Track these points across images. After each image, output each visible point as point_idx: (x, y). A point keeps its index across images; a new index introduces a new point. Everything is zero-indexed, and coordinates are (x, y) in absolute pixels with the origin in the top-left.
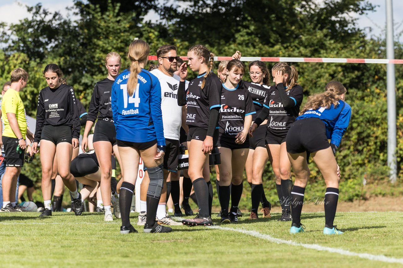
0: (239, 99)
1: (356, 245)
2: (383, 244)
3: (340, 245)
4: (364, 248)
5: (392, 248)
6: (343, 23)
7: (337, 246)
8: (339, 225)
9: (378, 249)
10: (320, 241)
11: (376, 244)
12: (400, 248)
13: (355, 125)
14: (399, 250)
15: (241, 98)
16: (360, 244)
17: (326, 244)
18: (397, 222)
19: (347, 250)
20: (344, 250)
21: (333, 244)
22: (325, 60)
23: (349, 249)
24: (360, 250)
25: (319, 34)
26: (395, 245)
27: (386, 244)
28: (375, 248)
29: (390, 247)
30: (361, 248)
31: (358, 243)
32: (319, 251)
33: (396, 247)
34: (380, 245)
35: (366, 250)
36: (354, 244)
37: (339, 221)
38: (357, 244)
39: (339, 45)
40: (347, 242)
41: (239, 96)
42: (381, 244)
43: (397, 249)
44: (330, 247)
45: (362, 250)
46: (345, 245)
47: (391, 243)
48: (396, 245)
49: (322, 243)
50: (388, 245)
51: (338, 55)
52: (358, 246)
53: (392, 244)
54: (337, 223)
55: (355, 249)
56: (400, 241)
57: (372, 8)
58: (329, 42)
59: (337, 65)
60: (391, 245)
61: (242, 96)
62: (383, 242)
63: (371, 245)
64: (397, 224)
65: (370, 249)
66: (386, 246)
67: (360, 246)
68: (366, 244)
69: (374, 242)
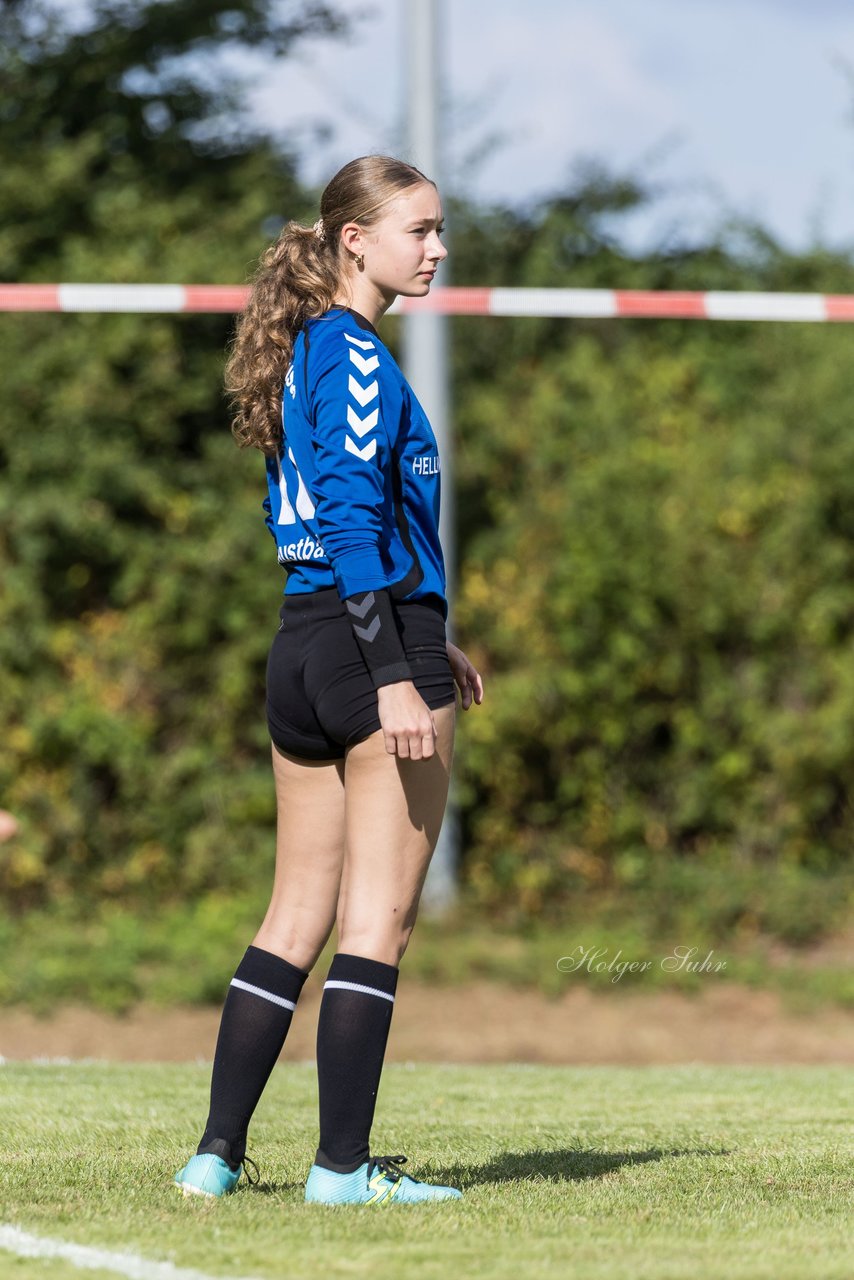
1: (210, 1236)
2: (349, 1234)
3: (126, 1238)
4: (249, 1253)
5: (391, 1257)
6: (189, 103)
7: (111, 1239)
8: (137, 1132)
9: (320, 1260)
10: (33, 1207)
11: (316, 1232)
12: (436, 1257)
13: (237, 620)
14: (429, 1266)
16: (229, 1232)
17: (60, 1225)
18: (432, 1121)
19: (164, 1259)
20: (148, 1255)
21: (95, 1227)
22: (75, 297)
23: (172, 1253)
24: (227, 1260)
25: (65, 163)
26: (411, 1239)
27: (365, 1234)
28: (305, 1254)
29: (383, 1248)
30: (231, 1250)
31: (223, 1226)
32: (21, 1261)
33: (414, 1248)
34: (331, 1238)
35: (258, 1263)
36: (200, 1226)
37: (140, 1111)
38: (218, 1232)
39: (162, 214)
40: (167, 1217)
42: (339, 1232)
43: (419, 1260)
44: (78, 1241)
45: (237, 1261)
46: (154, 1233)
47: (389, 1229)
48: (418, 1242)
49: (38, 1217)
50: (375, 1239)
51: (154, 271)
52: (222, 1237)
53: (398, 1236)
54: (126, 1117)
55: (202, 1257)
56: (439, 1218)
60: (390, 1238)
62: (349, 1223)
63: (285, 1238)
64: (432, 1129)
65: (279, 1255)
66: (363, 1245)
67: (233, 1239)
68: (261, 1229)
69: (302, 1223)
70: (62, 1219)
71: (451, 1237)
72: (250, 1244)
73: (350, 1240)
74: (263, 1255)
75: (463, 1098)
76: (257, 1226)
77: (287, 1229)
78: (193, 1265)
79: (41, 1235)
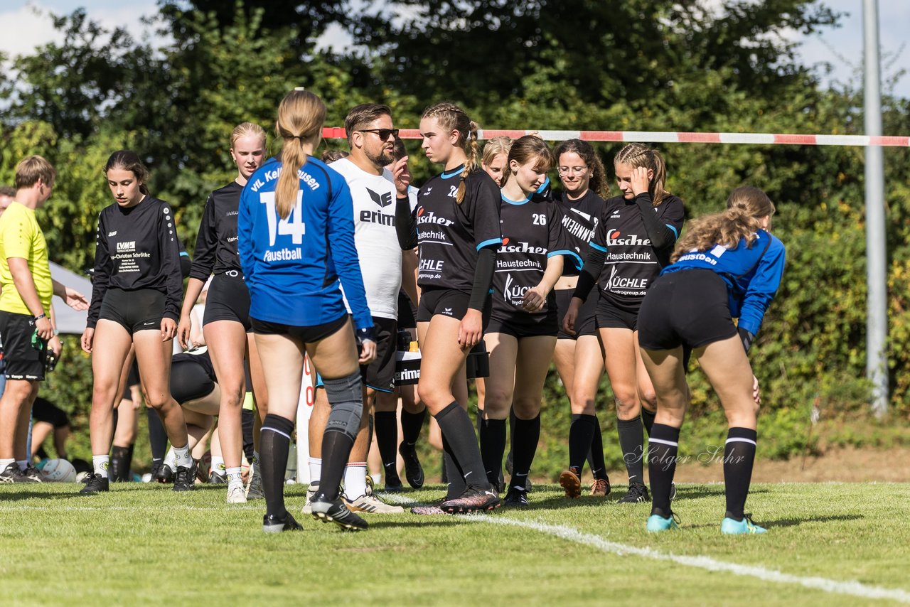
0: (535, 223)
1: (795, 559)
2: (856, 556)
3: (760, 559)
4: (813, 566)
5: (876, 566)
6: (767, 53)
7: (751, 561)
8: (758, 513)
9: (845, 568)
10: (714, 548)
11: (842, 556)
12: (895, 566)
13: (793, 286)
14: (893, 570)
15: (538, 221)
16: (804, 557)
17: (728, 556)
18: (888, 506)
19: (776, 569)
20: (768, 568)
21: (743, 556)
22: (725, 138)
23: (779, 567)
24: (804, 569)
25: (713, 79)
26: (884, 558)
27: (863, 557)
28: (838, 566)
29: (873, 562)
30: (806, 565)
31: (800, 554)
32: (711, 573)
33: (885, 562)
34: (849, 558)
35: (818, 570)
36: (790, 555)
37: (758, 504)
38: (798, 557)
39: (757, 104)
40: (775, 551)
41: (534, 216)
42: (852, 556)
43: (888, 567)
44: (736, 562)
45: (808, 569)
46: (771, 558)
47: (874, 554)
48: (886, 559)
49: (717, 553)
50: (868, 559)
51: (755, 127)
52: (801, 559)
53: (878, 557)
54: (753, 507)
55: (792, 568)
56: (894, 549)
57: (831, 20)
58: (735, 97)
59: (753, 149)
60: (874, 558)
61: (541, 216)
62: (855, 552)
63: (829, 559)
64: (888, 510)
65: (827, 566)
66: (863, 562)
67: (805, 560)
68: (817, 556)
69: (836, 552)
70: (728, 553)
71: (901, 557)
72: (813, 562)
73: (857, 559)
74: (819, 567)
75: (900, 496)
76: (815, 554)
77: (829, 555)
78: (789, 572)
79: (719, 560)
